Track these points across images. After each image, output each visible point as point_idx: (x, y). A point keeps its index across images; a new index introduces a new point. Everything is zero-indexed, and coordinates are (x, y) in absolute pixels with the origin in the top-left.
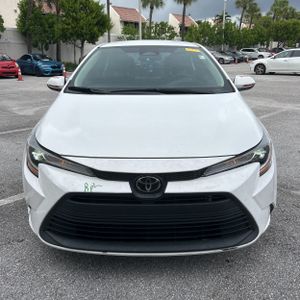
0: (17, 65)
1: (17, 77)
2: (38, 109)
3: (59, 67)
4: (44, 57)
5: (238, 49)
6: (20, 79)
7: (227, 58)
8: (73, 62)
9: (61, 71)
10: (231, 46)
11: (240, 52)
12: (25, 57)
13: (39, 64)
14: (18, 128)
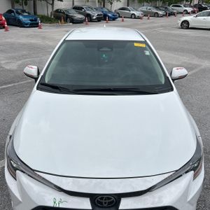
0: (4, 18)
1: (4, 27)
2: (20, 62)
3: (36, 20)
4: (24, 11)
5: (169, 5)
6: (7, 30)
7: (161, 13)
8: (46, 15)
9: (38, 24)
10: (164, 2)
11: (171, 8)
12: (10, 12)
13: (21, 17)
14: (5, 84)
